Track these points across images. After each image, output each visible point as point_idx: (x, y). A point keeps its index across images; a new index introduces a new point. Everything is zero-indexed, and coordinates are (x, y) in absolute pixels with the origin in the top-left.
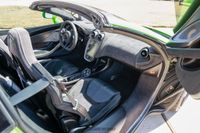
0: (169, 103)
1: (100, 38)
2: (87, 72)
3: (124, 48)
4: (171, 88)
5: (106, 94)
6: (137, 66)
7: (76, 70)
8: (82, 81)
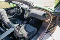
0: (52, 30)
1: (29, 11)
2: (25, 22)
3: (37, 14)
4: (53, 26)
5: (32, 29)
6: (42, 19)
7: (22, 22)
8: (24, 25)
